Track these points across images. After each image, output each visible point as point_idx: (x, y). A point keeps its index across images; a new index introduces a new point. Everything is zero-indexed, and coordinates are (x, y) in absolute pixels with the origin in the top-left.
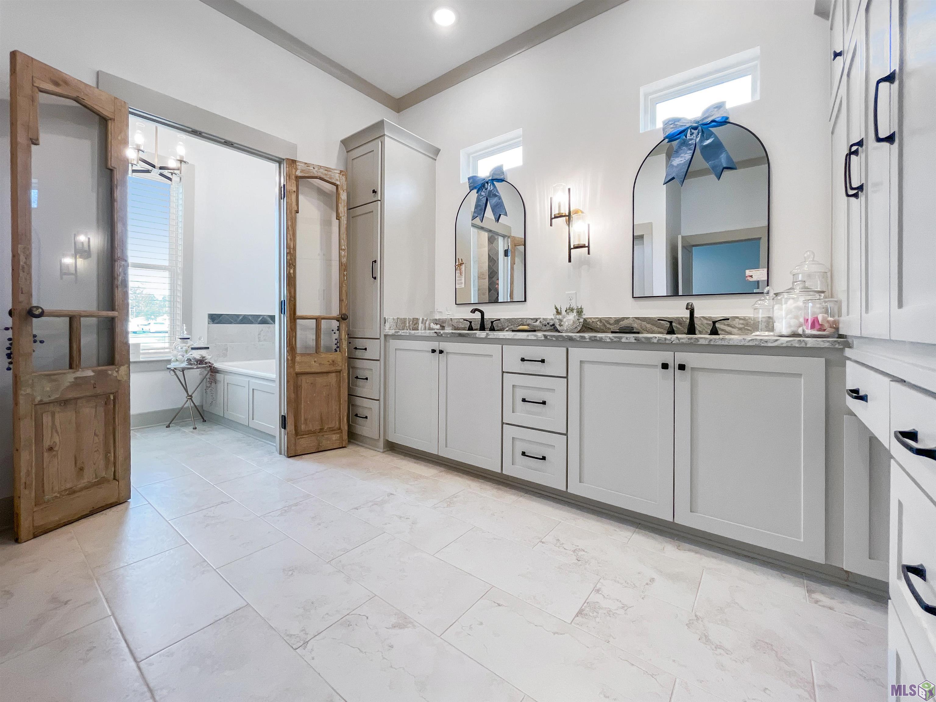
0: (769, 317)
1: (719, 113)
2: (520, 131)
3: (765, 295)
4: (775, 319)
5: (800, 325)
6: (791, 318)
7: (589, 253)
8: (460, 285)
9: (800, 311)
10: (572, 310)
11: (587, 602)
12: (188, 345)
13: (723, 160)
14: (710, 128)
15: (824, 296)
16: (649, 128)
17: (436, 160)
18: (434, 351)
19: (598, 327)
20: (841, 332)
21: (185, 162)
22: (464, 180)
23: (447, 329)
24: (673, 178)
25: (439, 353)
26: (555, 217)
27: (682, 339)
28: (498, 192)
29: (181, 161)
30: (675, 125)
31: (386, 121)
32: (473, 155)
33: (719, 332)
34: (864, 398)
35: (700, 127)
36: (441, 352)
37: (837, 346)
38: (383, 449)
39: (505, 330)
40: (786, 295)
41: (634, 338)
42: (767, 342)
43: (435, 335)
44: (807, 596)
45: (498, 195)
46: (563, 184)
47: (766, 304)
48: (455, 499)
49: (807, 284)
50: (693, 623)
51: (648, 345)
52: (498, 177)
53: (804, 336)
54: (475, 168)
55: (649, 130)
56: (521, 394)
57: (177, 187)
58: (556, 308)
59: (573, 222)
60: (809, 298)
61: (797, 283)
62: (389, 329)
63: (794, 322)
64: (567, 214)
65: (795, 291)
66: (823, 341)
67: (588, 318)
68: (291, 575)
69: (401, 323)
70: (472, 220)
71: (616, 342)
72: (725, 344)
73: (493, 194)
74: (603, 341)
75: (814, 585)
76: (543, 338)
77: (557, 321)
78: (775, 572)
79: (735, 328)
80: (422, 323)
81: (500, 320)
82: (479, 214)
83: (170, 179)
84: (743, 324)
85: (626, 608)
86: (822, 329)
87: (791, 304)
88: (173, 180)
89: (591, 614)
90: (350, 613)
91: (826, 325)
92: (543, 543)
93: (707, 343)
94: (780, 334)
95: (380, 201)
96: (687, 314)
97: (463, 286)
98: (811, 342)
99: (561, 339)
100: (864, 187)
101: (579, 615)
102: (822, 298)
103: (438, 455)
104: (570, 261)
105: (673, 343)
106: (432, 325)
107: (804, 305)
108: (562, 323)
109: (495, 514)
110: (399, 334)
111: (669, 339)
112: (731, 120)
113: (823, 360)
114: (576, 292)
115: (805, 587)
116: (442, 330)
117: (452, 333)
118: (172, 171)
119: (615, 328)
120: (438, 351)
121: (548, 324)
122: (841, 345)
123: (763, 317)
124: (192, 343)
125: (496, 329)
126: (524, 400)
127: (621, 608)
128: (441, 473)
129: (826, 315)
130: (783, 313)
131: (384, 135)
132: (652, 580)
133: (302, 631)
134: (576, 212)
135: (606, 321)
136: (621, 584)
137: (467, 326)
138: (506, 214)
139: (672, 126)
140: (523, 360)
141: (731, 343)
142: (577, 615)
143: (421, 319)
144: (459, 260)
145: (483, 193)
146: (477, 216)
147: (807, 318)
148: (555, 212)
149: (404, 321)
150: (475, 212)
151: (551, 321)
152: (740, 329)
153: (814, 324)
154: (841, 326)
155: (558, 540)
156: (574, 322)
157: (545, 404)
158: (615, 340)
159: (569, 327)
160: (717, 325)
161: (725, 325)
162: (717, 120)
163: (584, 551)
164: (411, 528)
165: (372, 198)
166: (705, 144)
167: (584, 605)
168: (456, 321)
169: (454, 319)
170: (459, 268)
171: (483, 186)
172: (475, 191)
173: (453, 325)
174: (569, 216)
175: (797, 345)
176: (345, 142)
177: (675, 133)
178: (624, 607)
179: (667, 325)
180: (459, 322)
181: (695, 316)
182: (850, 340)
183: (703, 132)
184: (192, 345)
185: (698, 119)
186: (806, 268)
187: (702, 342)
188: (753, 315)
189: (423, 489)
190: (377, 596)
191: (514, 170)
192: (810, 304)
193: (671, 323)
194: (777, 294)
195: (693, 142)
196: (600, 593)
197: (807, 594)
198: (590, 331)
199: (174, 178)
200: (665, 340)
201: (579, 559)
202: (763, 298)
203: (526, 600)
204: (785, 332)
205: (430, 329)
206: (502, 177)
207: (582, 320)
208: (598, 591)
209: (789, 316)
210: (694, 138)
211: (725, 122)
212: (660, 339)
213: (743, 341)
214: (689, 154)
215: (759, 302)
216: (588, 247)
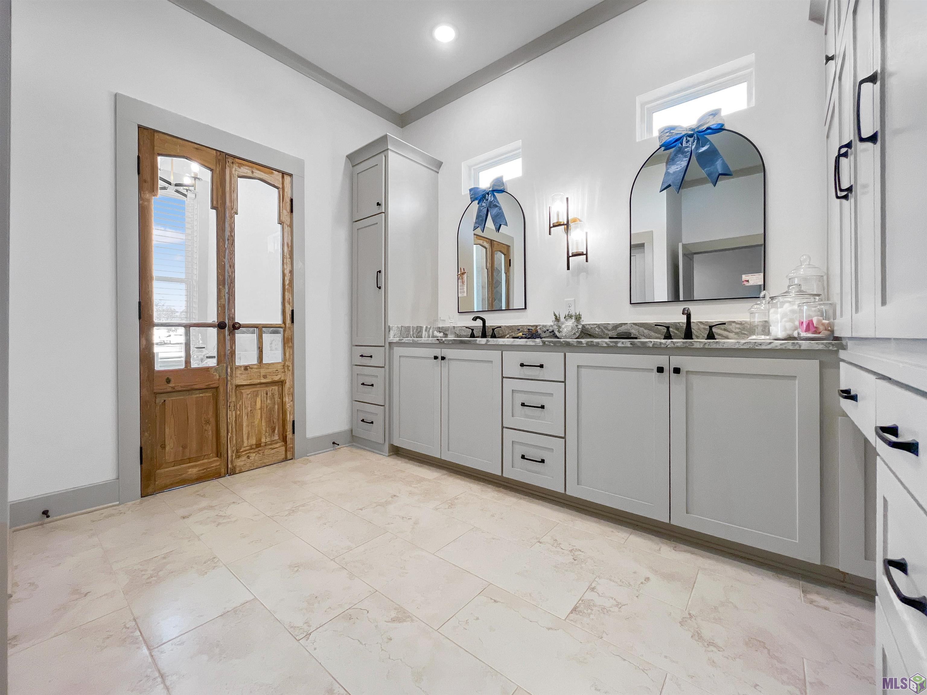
0: (766, 321)
1: (714, 120)
2: (519, 143)
3: (761, 299)
4: (771, 323)
5: (796, 329)
6: (786, 322)
7: (587, 261)
8: (463, 294)
9: (796, 315)
10: (571, 317)
11: (582, 599)
12: (204, 353)
13: (719, 167)
14: (706, 136)
15: (819, 299)
16: (646, 136)
17: (438, 173)
18: (436, 358)
19: (597, 332)
20: (837, 334)
21: (199, 179)
22: (465, 192)
23: (450, 336)
24: (669, 186)
25: (442, 360)
26: (554, 226)
27: (678, 342)
28: (498, 203)
29: (195, 178)
30: (670, 133)
31: (389, 135)
32: (474, 168)
33: (716, 336)
34: (854, 398)
35: (695, 135)
36: (443, 358)
37: (831, 348)
38: (389, 453)
39: (506, 337)
40: (781, 299)
41: (630, 343)
42: (761, 345)
43: (437, 342)
44: (802, 597)
45: (499, 205)
46: (562, 194)
47: (762, 308)
48: (456, 501)
49: (803, 288)
50: (686, 621)
51: (644, 349)
52: (499, 188)
53: (799, 338)
54: (477, 179)
55: (646, 138)
56: (520, 398)
57: (192, 203)
58: (555, 315)
59: (571, 230)
60: (805, 301)
61: (792, 287)
62: (393, 337)
63: (789, 325)
64: (565, 223)
65: (791, 294)
66: (817, 343)
67: (586, 324)
68: (297, 571)
69: (405, 331)
70: (474, 230)
71: (612, 346)
72: (719, 347)
73: (493, 205)
74: (600, 345)
75: (810, 586)
76: (541, 344)
77: (556, 327)
78: (770, 573)
79: (732, 333)
80: (426, 330)
81: (500, 327)
82: (480, 225)
83: (185, 196)
84: (739, 328)
85: (620, 606)
86: (816, 331)
87: (787, 307)
88: (188, 196)
89: (585, 611)
90: (351, 607)
91: (821, 328)
92: (540, 543)
93: (701, 346)
94: (775, 338)
95: (383, 213)
96: (684, 319)
97: (465, 294)
98: (805, 345)
99: (559, 345)
100: (853, 190)
101: (574, 612)
102: (817, 301)
103: (441, 459)
104: (568, 269)
105: (668, 346)
106: (436, 334)
107: (799, 308)
108: (561, 330)
109: (494, 515)
110: (403, 341)
111: (664, 343)
112: (727, 127)
113: (817, 362)
114: (575, 300)
115: (801, 587)
116: (445, 337)
117: (454, 340)
118: (187, 188)
119: (613, 334)
120: (440, 358)
121: (548, 330)
122: (834, 347)
123: (760, 322)
124: (207, 352)
125: (497, 337)
126: (523, 405)
127: (615, 606)
128: (443, 477)
129: (821, 318)
130: (779, 316)
131: (388, 149)
132: (647, 579)
133: (306, 623)
134: (575, 220)
135: (604, 327)
136: (617, 582)
137: (469, 334)
138: (506, 224)
139: (667, 134)
140: (522, 365)
141: (725, 346)
142: (571, 612)
143: (424, 327)
144: (461, 269)
145: (484, 204)
146: (478, 226)
147: (802, 320)
148: (554, 220)
149: (408, 329)
150: (476, 223)
151: (551, 328)
152: (737, 333)
153: (809, 326)
154: (835, 328)
155: (556, 540)
156: (572, 328)
157: (544, 408)
158: (611, 344)
159: (568, 333)
160: (714, 330)
161: (721, 329)
162: (712, 127)
163: (580, 551)
164: (413, 528)
165: (376, 210)
166: (700, 151)
167: (579, 603)
168: (458, 329)
169: (457, 327)
170: (461, 277)
171: (484, 197)
172: (477, 202)
173: (455, 333)
174: (567, 224)
175: (791, 348)
176: (350, 157)
177: (671, 141)
178: (619, 605)
179: (664, 331)
180: (461, 330)
181: (691, 321)
182: (844, 342)
183: (698, 139)
184: (208, 354)
185: (694, 127)
186: (802, 272)
187: (697, 345)
188: (749, 320)
189: (426, 491)
190: (378, 591)
191: (515, 181)
192: (805, 307)
193: (668, 328)
194: (772, 298)
195: (689, 149)
196: (594, 591)
197: (802, 594)
198: (589, 337)
199: (189, 194)
200: (661, 344)
201: (575, 559)
202: (759, 302)
203: (522, 597)
204: (781, 335)
205: (433, 337)
206: (502, 188)
207: (580, 327)
208: (593, 589)
209: (785, 319)
210: (690, 146)
211: (720, 129)
212: (655, 343)
213: (737, 344)
214: (685, 162)
215: (756, 306)
216: (586, 254)
